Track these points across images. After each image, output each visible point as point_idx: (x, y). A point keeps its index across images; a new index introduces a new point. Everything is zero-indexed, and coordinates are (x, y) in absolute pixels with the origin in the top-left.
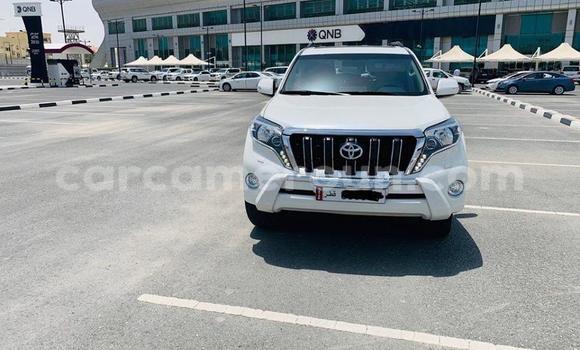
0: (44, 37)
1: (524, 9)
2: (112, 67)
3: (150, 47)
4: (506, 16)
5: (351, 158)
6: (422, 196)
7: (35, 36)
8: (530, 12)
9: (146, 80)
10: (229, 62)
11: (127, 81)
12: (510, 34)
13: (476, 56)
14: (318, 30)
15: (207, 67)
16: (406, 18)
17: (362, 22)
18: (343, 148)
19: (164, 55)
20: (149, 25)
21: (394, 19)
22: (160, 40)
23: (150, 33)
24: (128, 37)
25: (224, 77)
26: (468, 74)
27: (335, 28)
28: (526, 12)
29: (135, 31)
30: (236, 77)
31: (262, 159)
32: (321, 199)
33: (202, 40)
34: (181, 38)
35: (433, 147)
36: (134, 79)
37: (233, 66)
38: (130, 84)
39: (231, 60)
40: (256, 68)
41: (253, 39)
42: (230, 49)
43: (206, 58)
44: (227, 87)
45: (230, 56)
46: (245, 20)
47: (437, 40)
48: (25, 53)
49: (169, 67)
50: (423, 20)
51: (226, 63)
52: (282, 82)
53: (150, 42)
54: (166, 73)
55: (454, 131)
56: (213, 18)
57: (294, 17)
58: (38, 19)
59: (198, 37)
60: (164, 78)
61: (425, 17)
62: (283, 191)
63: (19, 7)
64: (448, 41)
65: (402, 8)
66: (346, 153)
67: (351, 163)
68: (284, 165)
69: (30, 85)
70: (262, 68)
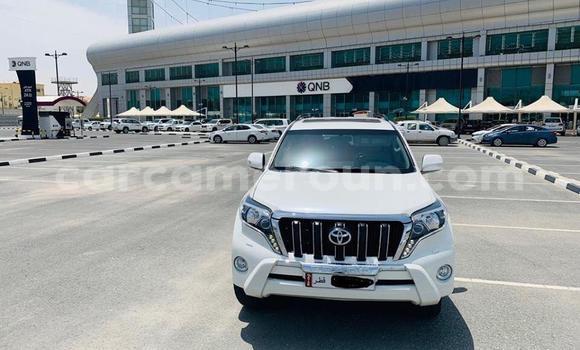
0: (37, 88)
1: (504, 64)
2: (104, 117)
3: (143, 98)
4: (487, 70)
5: (340, 243)
6: (410, 282)
7: (28, 89)
8: (510, 66)
9: (137, 131)
10: (220, 113)
11: (118, 132)
12: (492, 87)
13: (461, 108)
14: (307, 83)
15: (199, 118)
16: (392, 71)
17: (350, 75)
18: (332, 233)
19: (156, 105)
20: (142, 76)
21: (381, 72)
22: (152, 91)
23: (142, 85)
24: (121, 88)
25: (215, 129)
26: (454, 125)
27: (323, 81)
28: (506, 66)
29: (127, 82)
30: (227, 130)
31: (251, 242)
32: (311, 286)
33: (194, 91)
34: (173, 90)
35: (419, 233)
36: (126, 130)
37: (225, 117)
38: (122, 135)
39: (222, 110)
40: (247, 119)
41: (244, 92)
42: (221, 100)
43: (198, 108)
44: (218, 140)
45: (221, 107)
46: (235, 74)
47: (422, 92)
48: (17, 103)
49: (160, 117)
50: (408, 73)
51: (217, 113)
52: (272, 157)
53: (143, 93)
54: (156, 124)
55: (440, 214)
56: (205, 71)
57: (284, 70)
58: (32, 73)
59: (190, 88)
60: (156, 129)
61: (410, 70)
62: (272, 276)
63: (14, 62)
64: (433, 93)
65: (388, 61)
66: (334, 239)
67: (340, 248)
68: (273, 249)
69: (20, 137)
70: (253, 119)
